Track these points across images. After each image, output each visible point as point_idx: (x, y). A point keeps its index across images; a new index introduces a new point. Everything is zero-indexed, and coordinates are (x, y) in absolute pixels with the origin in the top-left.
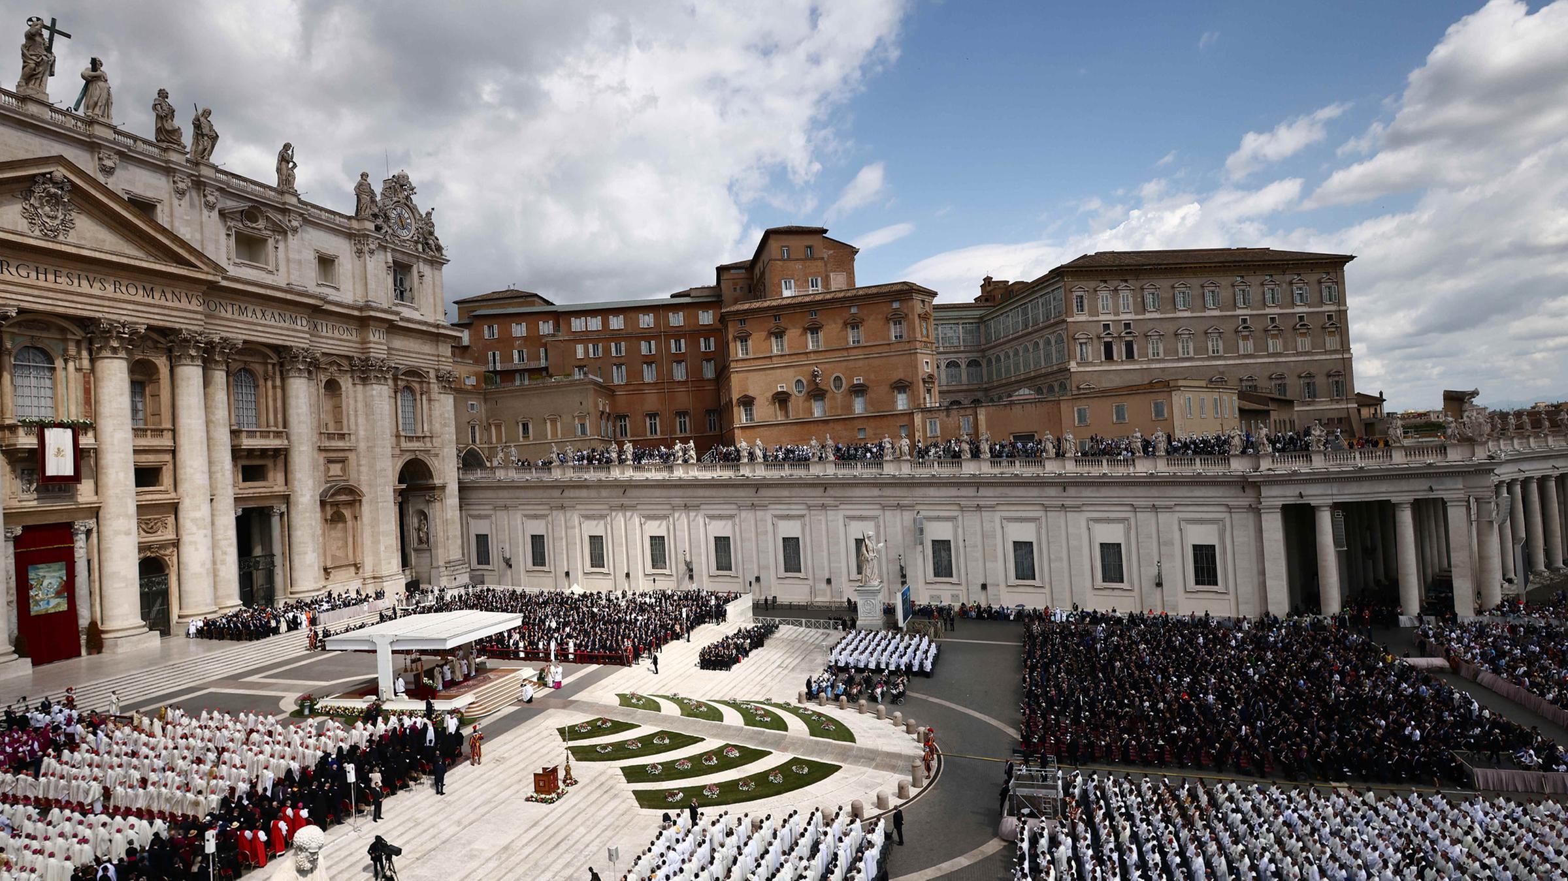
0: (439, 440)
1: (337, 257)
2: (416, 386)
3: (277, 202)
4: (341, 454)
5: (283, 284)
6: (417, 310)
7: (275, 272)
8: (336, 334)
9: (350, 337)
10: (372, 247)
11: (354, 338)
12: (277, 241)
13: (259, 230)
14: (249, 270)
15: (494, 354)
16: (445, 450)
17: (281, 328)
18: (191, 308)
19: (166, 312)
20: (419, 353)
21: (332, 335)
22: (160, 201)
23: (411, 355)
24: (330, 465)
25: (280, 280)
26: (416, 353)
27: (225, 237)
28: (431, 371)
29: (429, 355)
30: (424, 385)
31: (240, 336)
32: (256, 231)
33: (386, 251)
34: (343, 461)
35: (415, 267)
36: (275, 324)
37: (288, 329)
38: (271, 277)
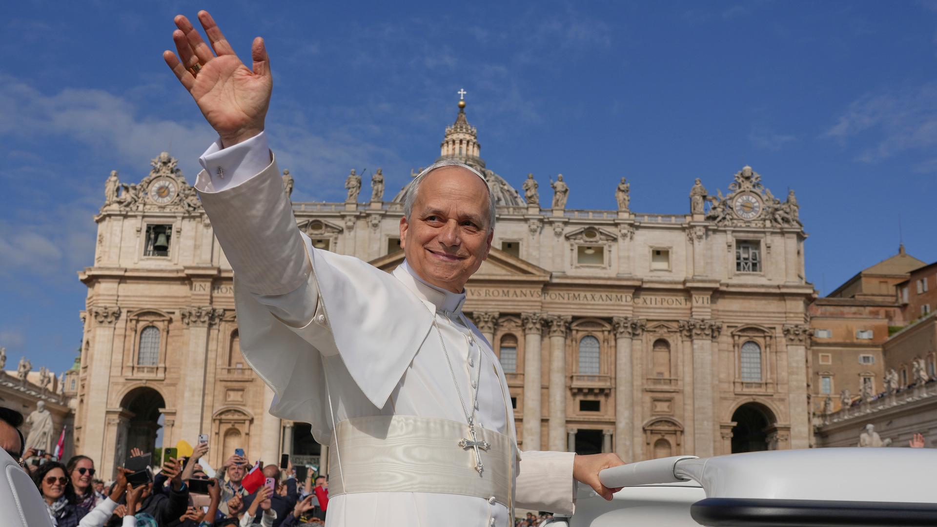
0: (786, 387)
1: (671, 248)
2: (761, 341)
3: (609, 220)
4: (668, 395)
5: (613, 275)
6: (763, 276)
7: (608, 268)
8: (665, 305)
9: (679, 306)
10: (699, 233)
11: (683, 306)
12: (610, 246)
13: (596, 242)
14: (587, 270)
15: (925, 308)
16: (791, 396)
17: (607, 305)
18: (533, 299)
19: (516, 303)
20: (761, 312)
21: (660, 306)
22: (521, 239)
23: (752, 314)
24: (656, 403)
25: (611, 272)
26: (758, 312)
27: (570, 251)
28: (777, 326)
29: (774, 313)
30: (768, 339)
31: (569, 314)
32: (594, 243)
33: (726, 234)
34: (669, 400)
35: (762, 241)
36: (603, 303)
37: (613, 305)
38: (604, 271)
